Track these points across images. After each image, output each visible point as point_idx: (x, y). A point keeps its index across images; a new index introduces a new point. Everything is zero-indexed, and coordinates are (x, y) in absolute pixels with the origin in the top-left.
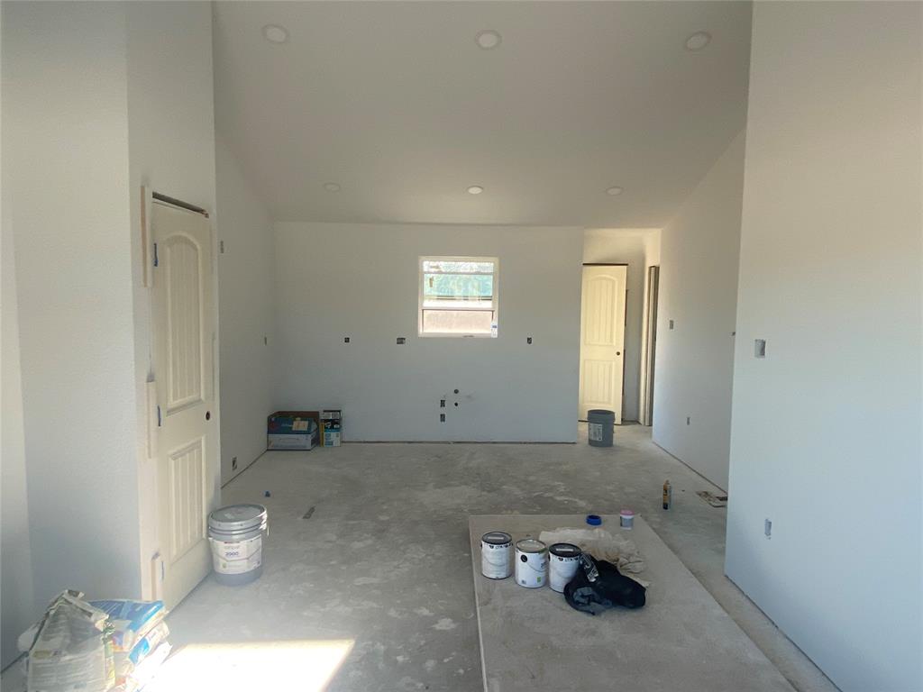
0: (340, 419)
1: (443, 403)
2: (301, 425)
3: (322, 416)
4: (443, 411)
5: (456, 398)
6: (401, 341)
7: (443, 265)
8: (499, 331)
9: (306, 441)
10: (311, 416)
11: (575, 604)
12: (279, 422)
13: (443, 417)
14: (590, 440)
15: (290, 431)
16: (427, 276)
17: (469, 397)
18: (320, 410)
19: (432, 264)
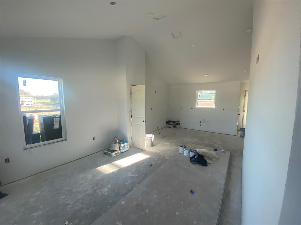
0: (180, 123)
1: (201, 122)
2: (171, 123)
3: (176, 122)
4: (201, 124)
5: (204, 121)
6: (192, 108)
7: (203, 92)
8: (215, 107)
9: (172, 126)
10: (174, 122)
11: (191, 161)
12: (168, 122)
13: (201, 125)
14: (240, 136)
15: (170, 124)
16: (199, 95)
17: (207, 121)
18: (176, 121)
19: (200, 92)
